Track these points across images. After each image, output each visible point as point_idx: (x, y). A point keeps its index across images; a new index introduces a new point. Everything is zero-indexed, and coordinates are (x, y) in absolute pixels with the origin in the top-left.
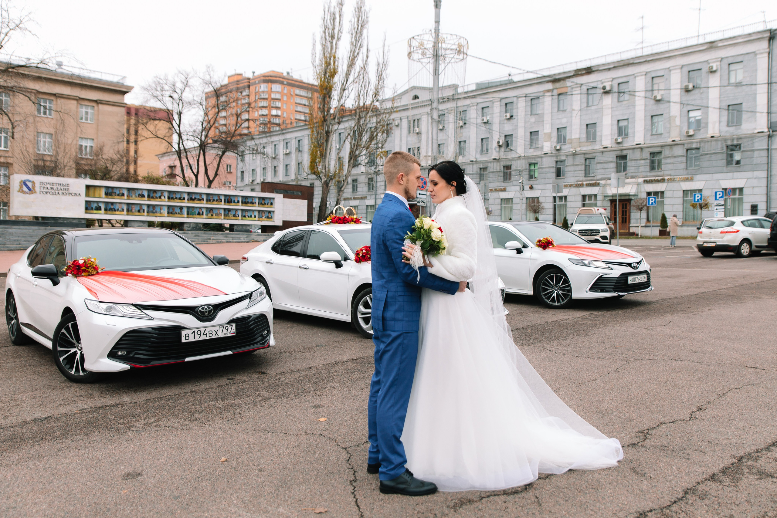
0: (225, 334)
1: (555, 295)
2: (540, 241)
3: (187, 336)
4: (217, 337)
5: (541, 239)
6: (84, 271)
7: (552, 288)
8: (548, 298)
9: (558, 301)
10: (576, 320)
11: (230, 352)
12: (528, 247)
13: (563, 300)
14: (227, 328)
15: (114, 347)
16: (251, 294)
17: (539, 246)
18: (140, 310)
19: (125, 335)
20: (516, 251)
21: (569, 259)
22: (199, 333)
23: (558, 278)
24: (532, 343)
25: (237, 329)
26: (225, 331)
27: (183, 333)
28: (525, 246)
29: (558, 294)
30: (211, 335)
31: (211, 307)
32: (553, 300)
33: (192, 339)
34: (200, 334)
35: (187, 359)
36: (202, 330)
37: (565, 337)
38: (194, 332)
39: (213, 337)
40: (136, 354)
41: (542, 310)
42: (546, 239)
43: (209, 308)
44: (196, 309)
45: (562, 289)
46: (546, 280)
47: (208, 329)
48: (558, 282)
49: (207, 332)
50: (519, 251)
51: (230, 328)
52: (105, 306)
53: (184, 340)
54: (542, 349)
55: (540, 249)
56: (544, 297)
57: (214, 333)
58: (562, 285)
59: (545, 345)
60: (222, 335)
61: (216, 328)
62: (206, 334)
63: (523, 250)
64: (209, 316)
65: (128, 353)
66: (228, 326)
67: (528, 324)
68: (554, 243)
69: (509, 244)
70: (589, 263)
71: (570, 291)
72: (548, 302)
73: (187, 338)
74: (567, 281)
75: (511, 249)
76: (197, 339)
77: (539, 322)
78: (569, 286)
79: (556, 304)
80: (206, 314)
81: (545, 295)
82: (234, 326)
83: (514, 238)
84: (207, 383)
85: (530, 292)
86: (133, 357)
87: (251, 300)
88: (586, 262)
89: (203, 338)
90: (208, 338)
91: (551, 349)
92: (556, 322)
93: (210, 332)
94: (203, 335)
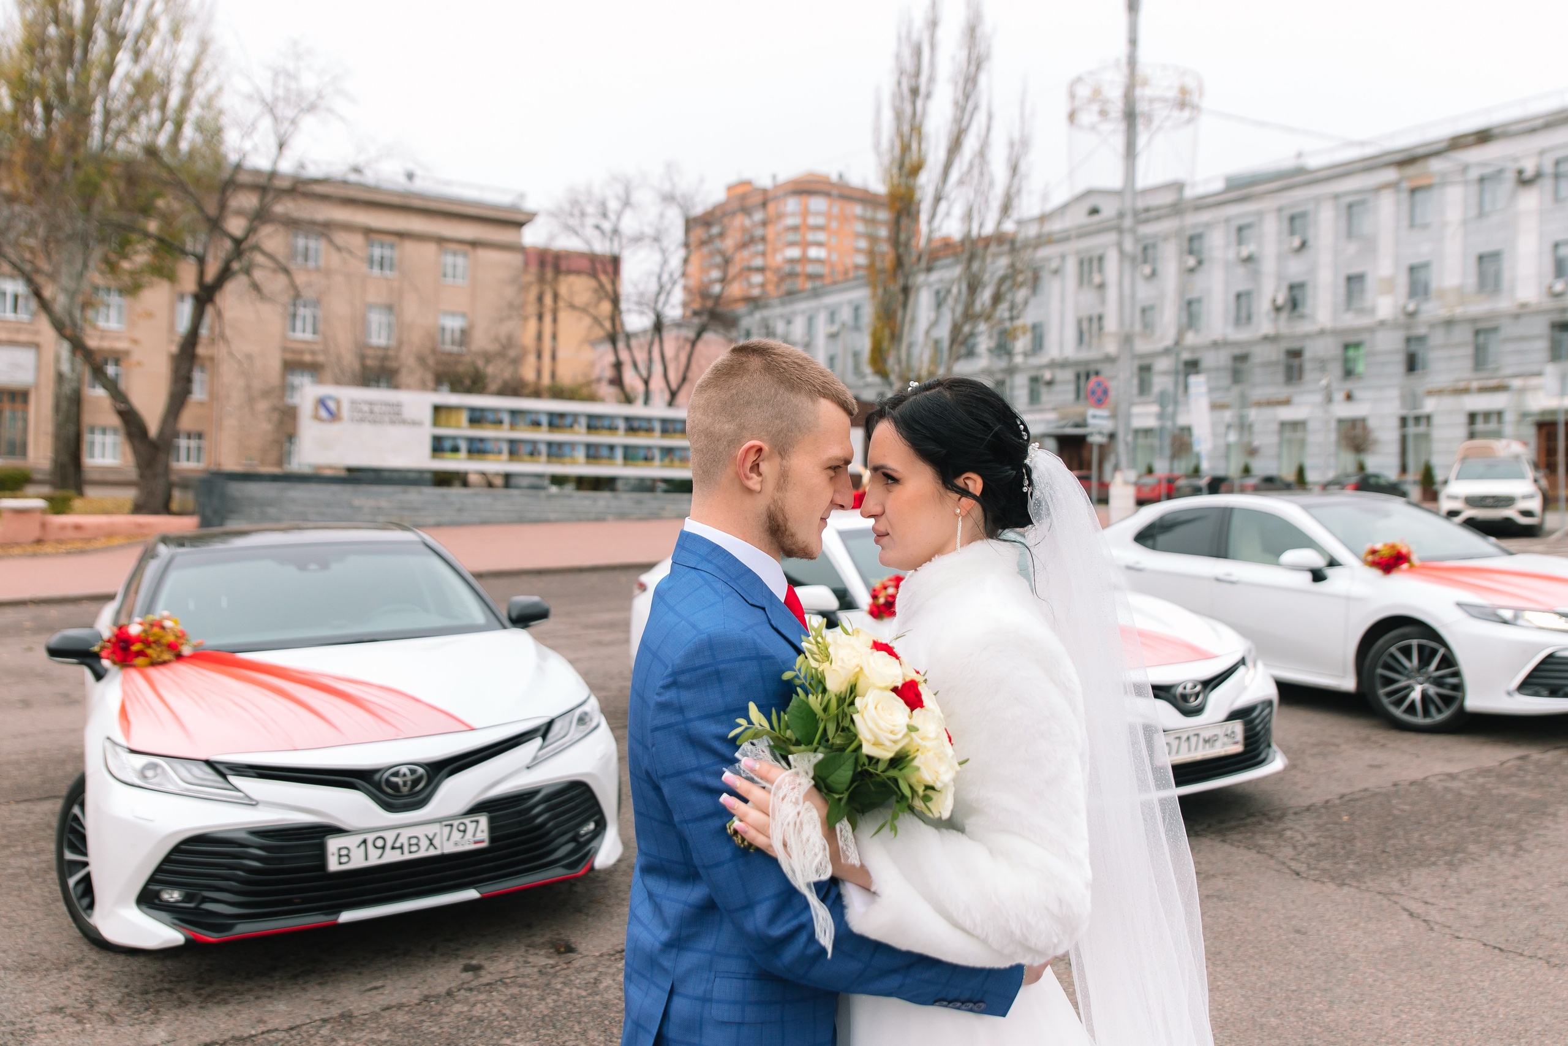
0: (456, 844)
1: (1416, 695)
2: (1374, 552)
3: (344, 854)
4: (432, 852)
5: (1378, 546)
6: (141, 653)
7: (1409, 677)
8: (1398, 703)
9: (1426, 713)
10: (1480, 780)
11: (472, 894)
12: (1340, 565)
13: (1439, 711)
14: (462, 828)
15: (152, 880)
16: (550, 725)
17: (1374, 564)
18: (224, 776)
19: (176, 849)
20: (1308, 576)
21: (1459, 605)
22: (380, 843)
23: (1427, 652)
24: (1353, 875)
25: (492, 829)
26: (456, 835)
27: (333, 844)
28: (1332, 563)
29: (1425, 697)
30: (414, 848)
31: (421, 771)
32: (1411, 709)
33: (357, 861)
34: (383, 848)
35: (346, 917)
36: (390, 836)
37: (1456, 851)
38: (365, 842)
39: (422, 853)
40: (205, 900)
41: (1381, 735)
42: (1393, 547)
43: (413, 772)
44: (377, 777)
45: (1438, 682)
46: (1392, 656)
47: (406, 833)
48: (1425, 661)
49: (403, 840)
50: (1318, 576)
51: (471, 827)
52: (140, 761)
53: (333, 865)
54: (1385, 902)
55: (1375, 573)
56: (1385, 701)
57: (424, 843)
58: (1438, 669)
59: (1395, 885)
60: (449, 848)
61: (431, 830)
62: (401, 847)
63: (1330, 572)
64: (412, 794)
65: (188, 898)
66: (467, 821)
67: (1342, 790)
68: (1415, 559)
69: (1290, 556)
70: (1516, 617)
71: (1459, 688)
72: (1398, 712)
73: (344, 859)
74: (1448, 661)
75: (1296, 568)
76: (374, 859)
77: (1375, 781)
78: (1457, 674)
79: (1419, 720)
80: (405, 790)
81: (1389, 694)
82: (483, 820)
83: (1305, 541)
84: (401, 983)
85: (1348, 683)
86: (197, 908)
87: (547, 743)
88: (1507, 614)
89: (392, 857)
90: (407, 856)
91: (1413, 906)
92: (1421, 785)
93: (414, 841)
94: (393, 848)
